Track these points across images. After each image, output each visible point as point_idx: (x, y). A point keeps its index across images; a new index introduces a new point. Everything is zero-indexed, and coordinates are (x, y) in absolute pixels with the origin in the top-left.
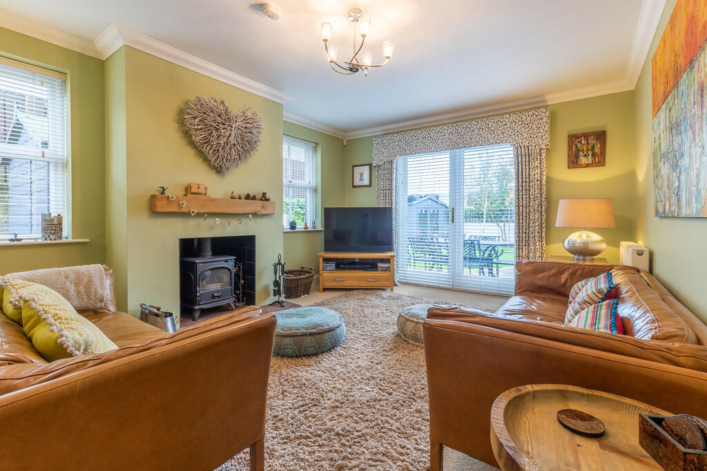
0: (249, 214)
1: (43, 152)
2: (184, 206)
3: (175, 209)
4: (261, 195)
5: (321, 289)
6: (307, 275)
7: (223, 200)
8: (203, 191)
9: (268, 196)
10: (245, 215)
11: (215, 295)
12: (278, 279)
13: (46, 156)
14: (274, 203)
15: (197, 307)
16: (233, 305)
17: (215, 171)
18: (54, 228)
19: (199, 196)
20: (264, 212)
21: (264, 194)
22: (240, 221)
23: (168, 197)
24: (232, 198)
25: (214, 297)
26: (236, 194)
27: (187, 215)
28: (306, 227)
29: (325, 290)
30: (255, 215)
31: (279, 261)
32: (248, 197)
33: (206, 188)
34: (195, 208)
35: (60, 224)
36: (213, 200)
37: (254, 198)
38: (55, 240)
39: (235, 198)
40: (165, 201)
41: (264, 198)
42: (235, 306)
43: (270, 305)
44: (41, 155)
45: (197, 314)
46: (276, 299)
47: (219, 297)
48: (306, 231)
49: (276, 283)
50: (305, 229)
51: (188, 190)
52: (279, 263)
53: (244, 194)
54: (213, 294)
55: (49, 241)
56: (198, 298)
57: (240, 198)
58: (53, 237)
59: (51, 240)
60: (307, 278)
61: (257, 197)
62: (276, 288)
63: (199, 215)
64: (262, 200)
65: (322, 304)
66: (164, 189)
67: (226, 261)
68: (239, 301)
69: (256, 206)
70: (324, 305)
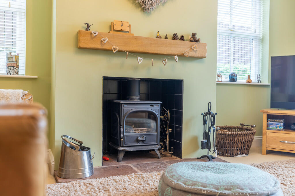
0: (175, 55)
1: (10, 3)
2: (105, 42)
3: (98, 46)
4: (191, 36)
5: (264, 150)
6: (246, 132)
7: (146, 38)
8: (127, 29)
9: (197, 37)
10: (170, 56)
11: (140, 138)
12: (207, 131)
13: (12, 6)
14: (205, 45)
15: (121, 149)
16: (158, 153)
17: (140, 9)
18: (13, 65)
19: (121, 33)
20: (192, 54)
21: (194, 35)
22: (164, 62)
23: (91, 33)
24: (157, 37)
25: (138, 141)
26: (162, 34)
27: (108, 52)
28: (249, 80)
29: (270, 152)
30: (182, 57)
31: (209, 110)
32: (175, 37)
33: (129, 26)
34: (117, 46)
35: (17, 61)
36: (136, 38)
37: (182, 38)
38: (13, 74)
39: (160, 38)
40: (88, 37)
41: (194, 39)
42: (161, 154)
43: (198, 158)
44: (8, 5)
45: (121, 156)
46: (205, 152)
47: (143, 141)
48: (249, 85)
49: (206, 135)
50: (248, 82)
51: (112, 27)
52: (209, 113)
53: (171, 35)
54: (138, 138)
55: (9, 76)
56: (122, 140)
57: (166, 38)
58: (12, 72)
59: (10, 74)
60: (245, 135)
61: (185, 38)
62: (205, 141)
63: (121, 53)
64: (191, 41)
65: (262, 167)
66: (88, 26)
67: (152, 105)
68: (165, 149)
69: (183, 47)
70: (263, 167)
